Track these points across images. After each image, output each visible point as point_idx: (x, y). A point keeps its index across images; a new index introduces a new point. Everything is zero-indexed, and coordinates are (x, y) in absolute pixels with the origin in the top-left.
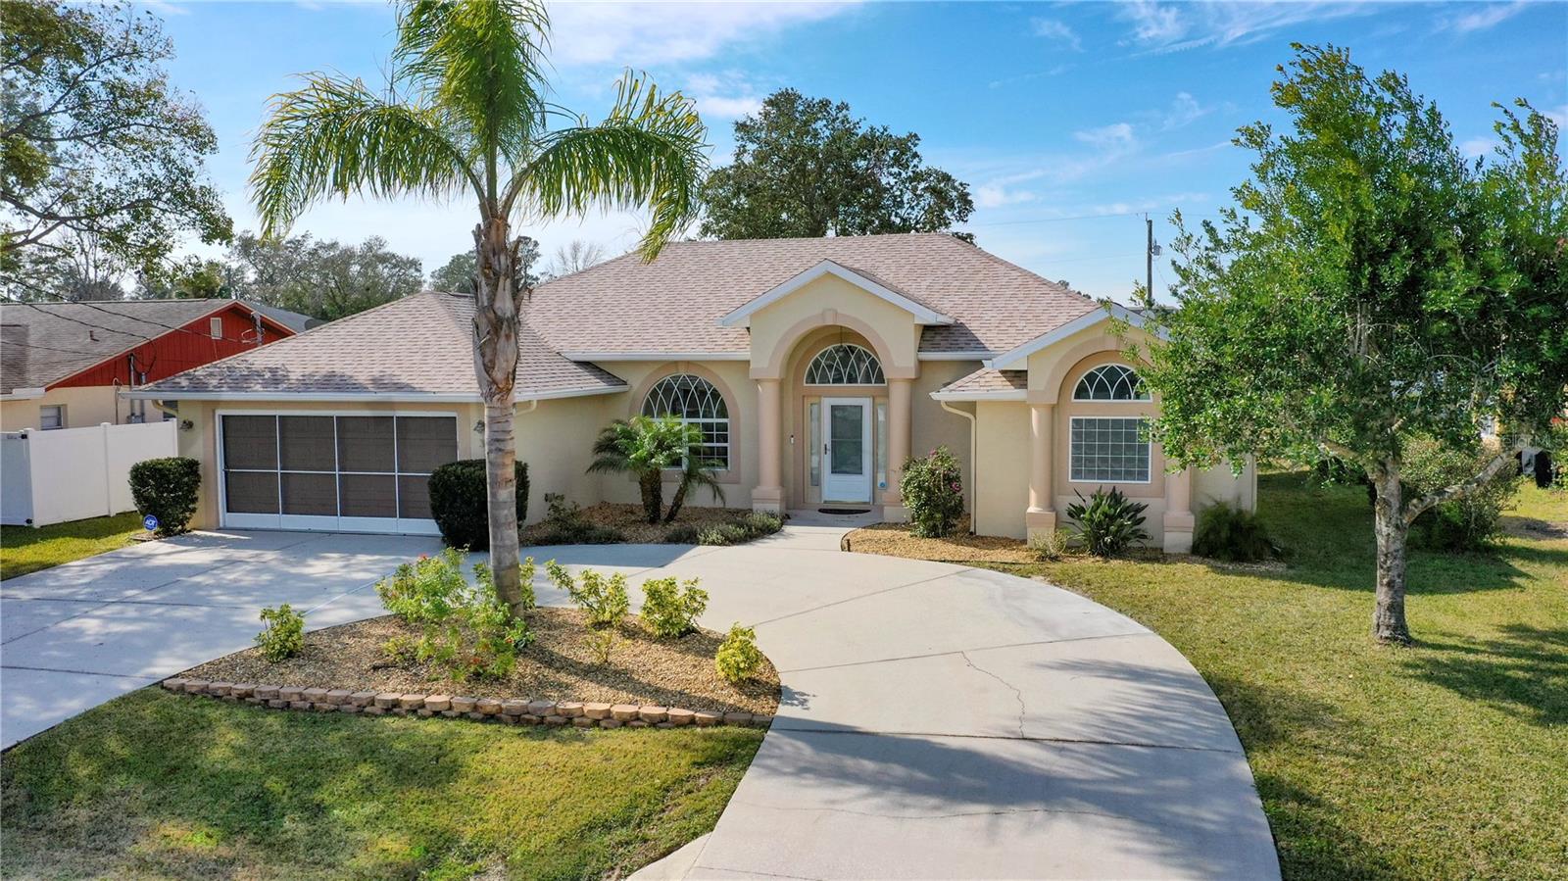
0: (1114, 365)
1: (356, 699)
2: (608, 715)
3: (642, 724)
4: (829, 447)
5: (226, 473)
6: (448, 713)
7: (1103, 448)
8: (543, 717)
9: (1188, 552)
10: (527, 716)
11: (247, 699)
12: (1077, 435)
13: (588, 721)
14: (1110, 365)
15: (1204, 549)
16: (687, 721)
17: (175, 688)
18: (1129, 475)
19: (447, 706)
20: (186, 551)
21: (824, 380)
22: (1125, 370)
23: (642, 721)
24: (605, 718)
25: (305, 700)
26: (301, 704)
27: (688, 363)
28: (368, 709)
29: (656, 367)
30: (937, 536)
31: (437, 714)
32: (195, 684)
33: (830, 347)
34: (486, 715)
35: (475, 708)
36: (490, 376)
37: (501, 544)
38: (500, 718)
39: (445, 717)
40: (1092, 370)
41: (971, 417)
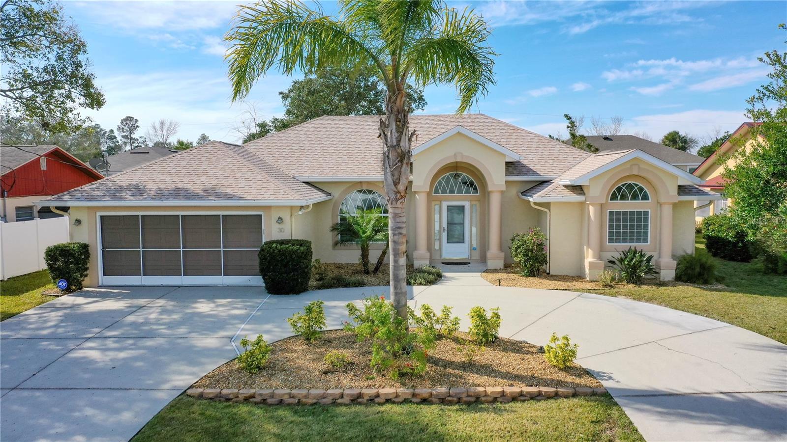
0: (631, 182)
1: (331, 395)
2: (503, 394)
3: (526, 398)
4: (446, 228)
5: (103, 251)
6: (396, 400)
7: (625, 227)
8: (459, 398)
9: (673, 280)
10: (449, 398)
11: (251, 400)
12: (611, 220)
13: (490, 399)
14: (629, 182)
15: (684, 278)
16: (553, 394)
17: (196, 396)
18: (638, 240)
19: (395, 395)
20: (97, 301)
21: (444, 192)
22: (636, 185)
23: (525, 396)
24: (501, 396)
25: (293, 397)
26: (291, 401)
27: (368, 183)
28: (339, 401)
29: (348, 185)
30: (534, 276)
31: (388, 401)
32: (210, 392)
33: (448, 174)
34: (421, 399)
35: (414, 395)
36: (397, 188)
37: (400, 291)
38: (431, 400)
39: (394, 403)
40: (619, 185)
41: (548, 211)
